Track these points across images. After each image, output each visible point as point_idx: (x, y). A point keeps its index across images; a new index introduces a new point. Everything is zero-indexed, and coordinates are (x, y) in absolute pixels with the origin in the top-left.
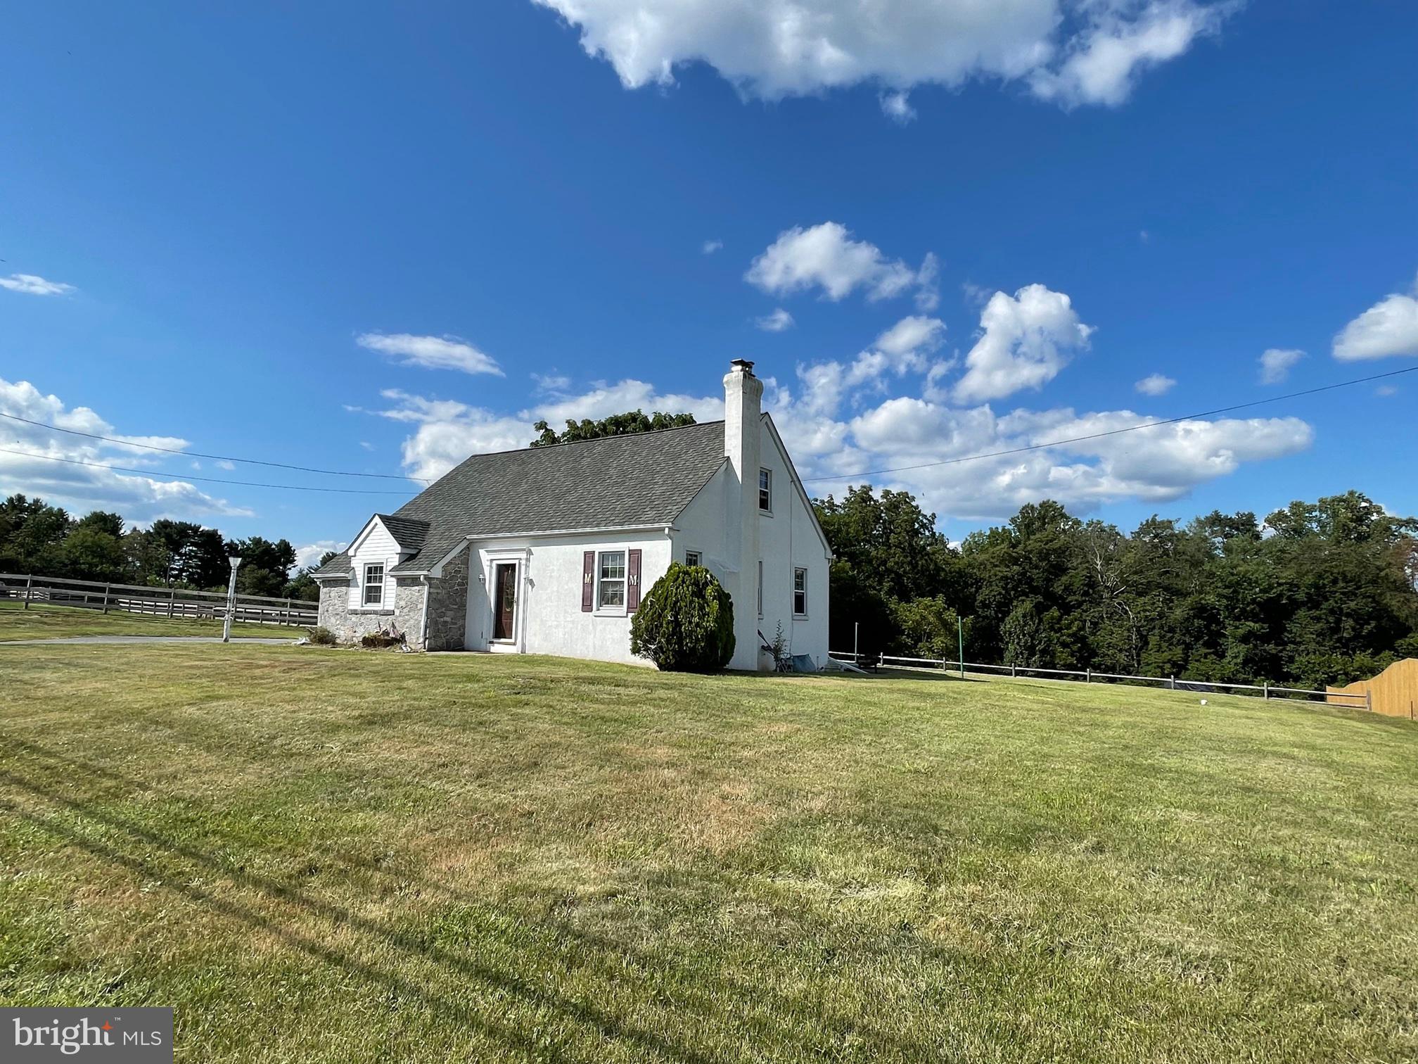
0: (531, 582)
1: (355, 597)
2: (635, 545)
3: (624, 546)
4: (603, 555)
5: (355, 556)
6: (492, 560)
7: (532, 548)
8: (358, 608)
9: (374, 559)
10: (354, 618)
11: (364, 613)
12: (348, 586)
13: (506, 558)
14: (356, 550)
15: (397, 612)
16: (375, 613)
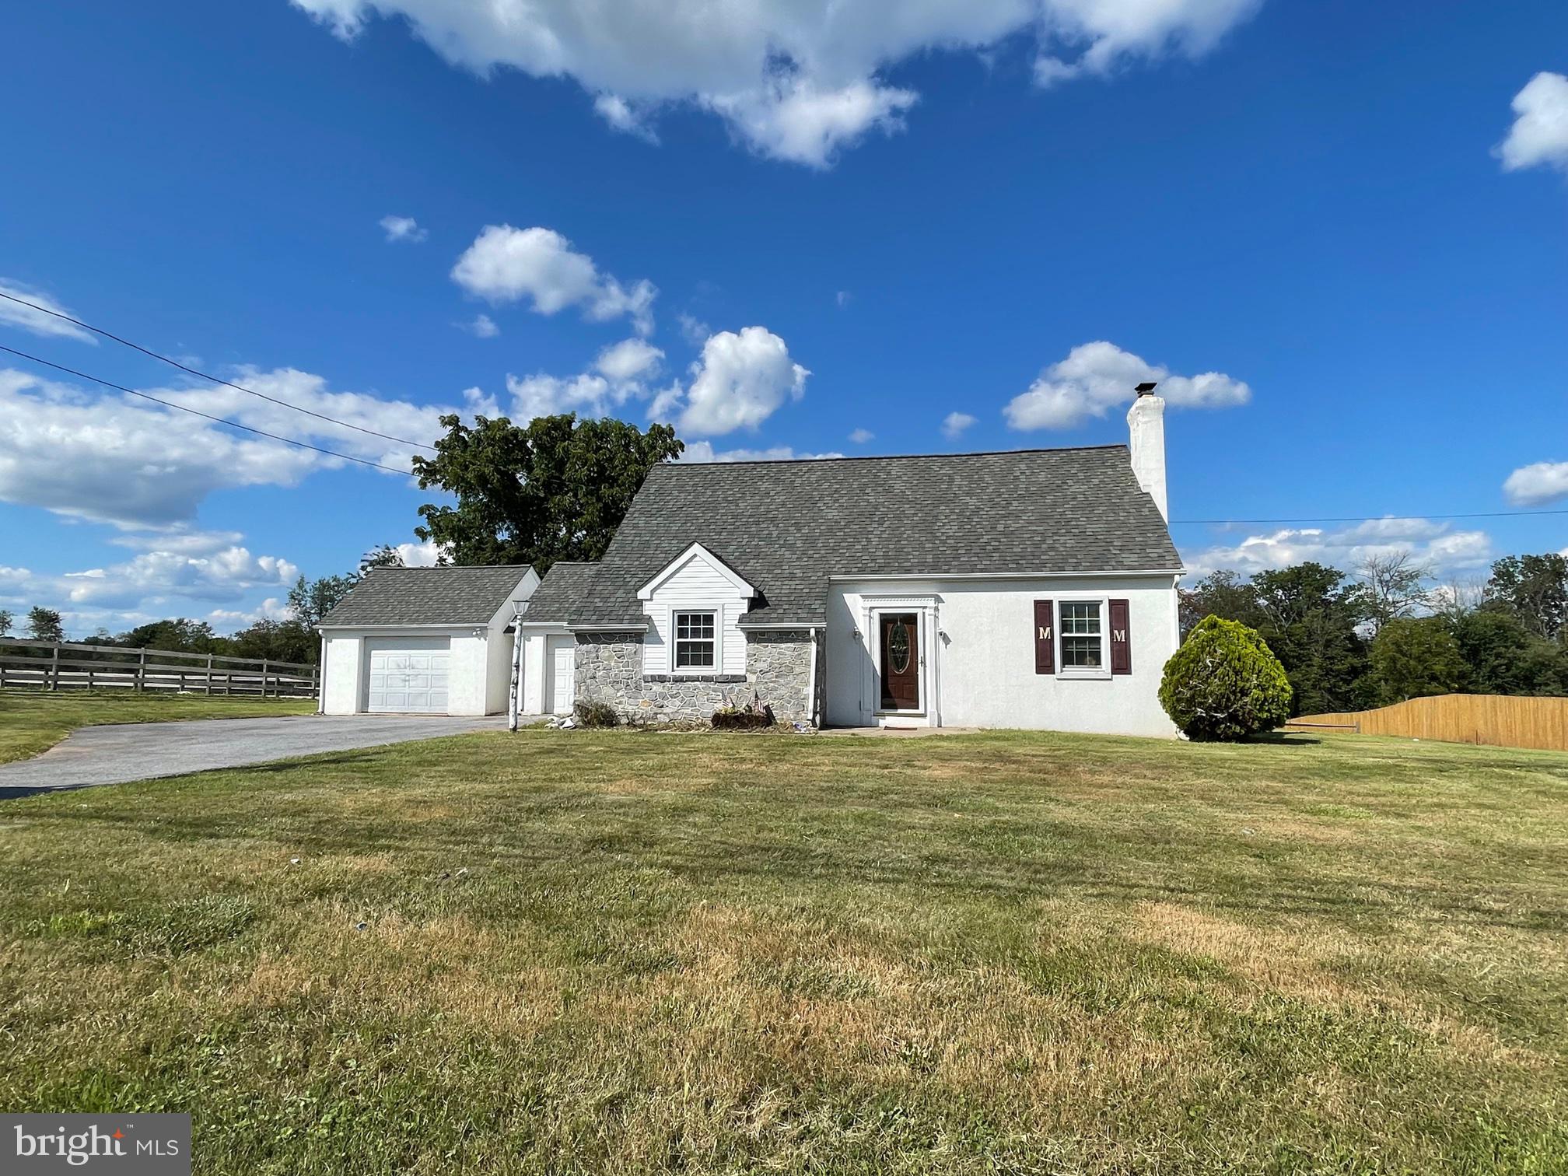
0: (946, 639)
1: (658, 658)
2: (1118, 594)
3: (1103, 596)
4: (1065, 606)
5: (651, 600)
6: (871, 608)
7: (940, 594)
8: (666, 670)
9: (694, 602)
10: (657, 688)
11: (679, 680)
12: (641, 642)
13: (898, 606)
14: (653, 591)
15: (752, 678)
16: (706, 679)
